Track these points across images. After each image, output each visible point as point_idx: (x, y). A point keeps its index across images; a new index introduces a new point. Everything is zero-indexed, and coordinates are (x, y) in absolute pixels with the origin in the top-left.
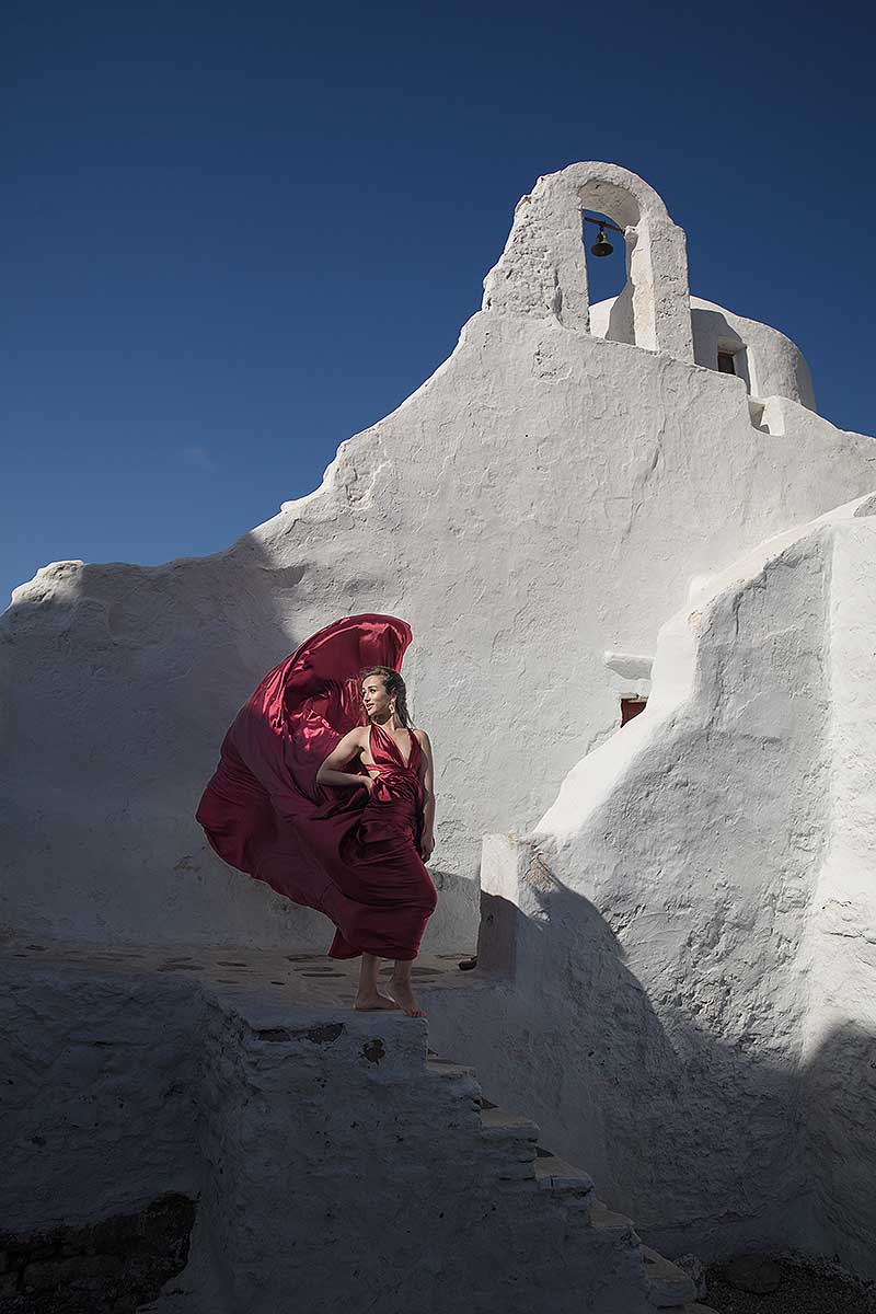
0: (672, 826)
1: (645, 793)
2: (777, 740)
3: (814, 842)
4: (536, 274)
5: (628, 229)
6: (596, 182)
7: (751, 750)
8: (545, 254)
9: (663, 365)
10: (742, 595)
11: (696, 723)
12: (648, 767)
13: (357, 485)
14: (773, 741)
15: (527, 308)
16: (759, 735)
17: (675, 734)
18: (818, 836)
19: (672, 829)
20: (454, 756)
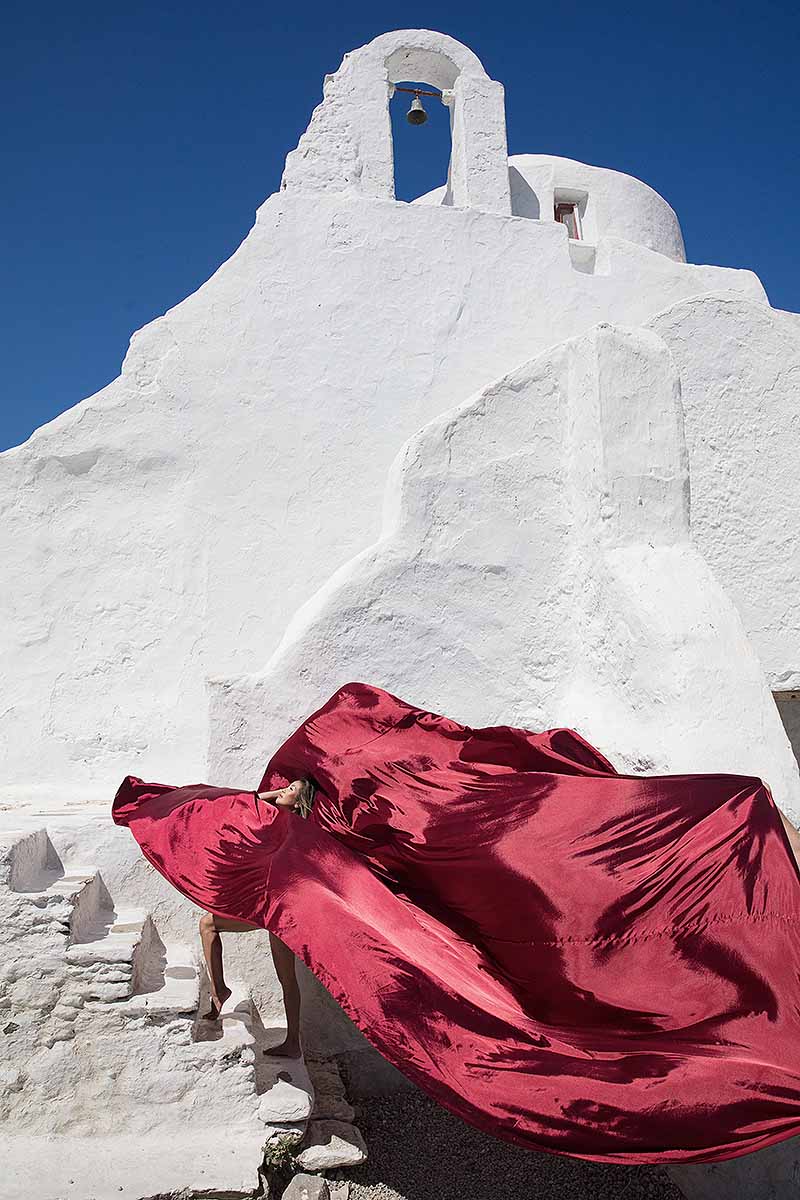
0: (377, 660)
1: (345, 629)
2: (503, 569)
3: (552, 671)
4: (335, 150)
5: (445, 92)
6: (404, 51)
7: (470, 580)
8: (346, 128)
9: (471, 221)
10: (455, 424)
11: (401, 556)
12: (345, 603)
13: (148, 370)
14: (496, 570)
15: (324, 183)
16: (479, 565)
17: (376, 569)
18: (561, 662)
19: (377, 664)
20: (252, 613)
